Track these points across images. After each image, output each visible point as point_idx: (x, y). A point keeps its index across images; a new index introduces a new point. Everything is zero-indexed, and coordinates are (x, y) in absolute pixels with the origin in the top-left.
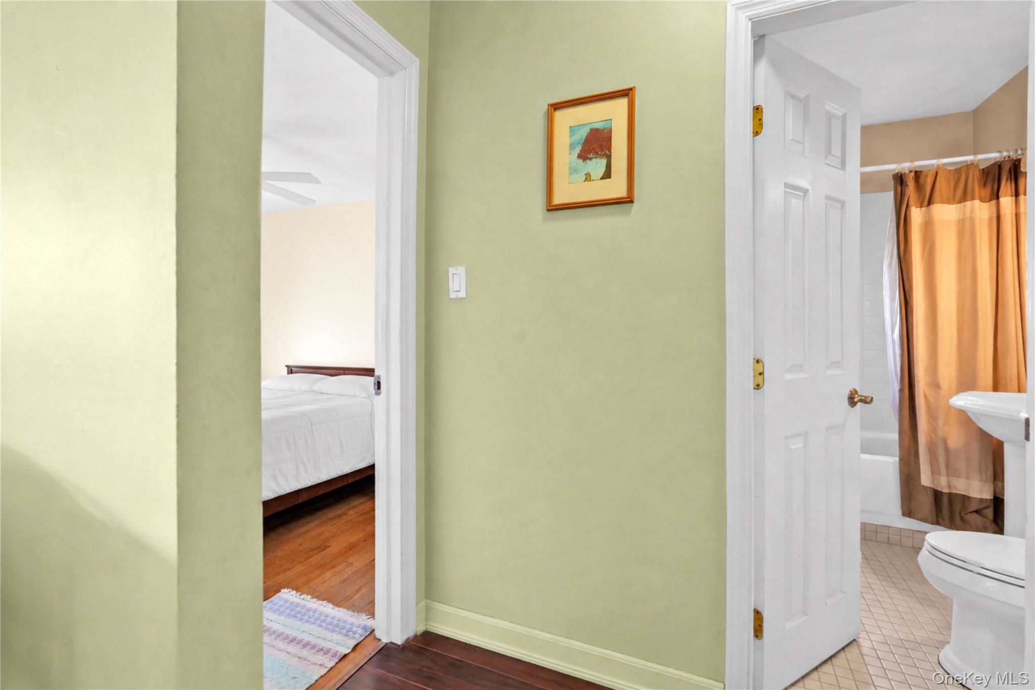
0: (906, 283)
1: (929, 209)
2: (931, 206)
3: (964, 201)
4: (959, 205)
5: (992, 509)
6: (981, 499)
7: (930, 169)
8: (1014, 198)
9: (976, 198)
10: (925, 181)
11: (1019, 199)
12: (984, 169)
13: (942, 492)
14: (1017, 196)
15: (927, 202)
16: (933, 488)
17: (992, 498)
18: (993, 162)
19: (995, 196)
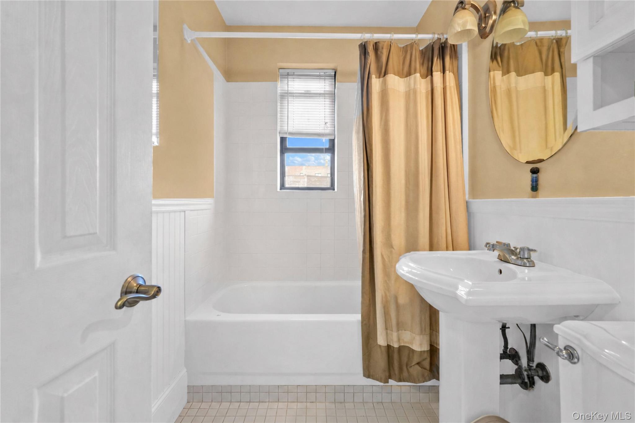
0: (368, 150)
1: (384, 78)
2: (386, 76)
3: (410, 76)
4: (406, 78)
5: (429, 359)
6: (421, 351)
7: (386, 42)
8: (442, 74)
9: (417, 73)
10: (382, 53)
11: (445, 75)
12: (422, 50)
13: (393, 347)
14: (444, 72)
15: (383, 73)
16: (386, 345)
17: (429, 349)
18: (429, 43)
19: (430, 72)
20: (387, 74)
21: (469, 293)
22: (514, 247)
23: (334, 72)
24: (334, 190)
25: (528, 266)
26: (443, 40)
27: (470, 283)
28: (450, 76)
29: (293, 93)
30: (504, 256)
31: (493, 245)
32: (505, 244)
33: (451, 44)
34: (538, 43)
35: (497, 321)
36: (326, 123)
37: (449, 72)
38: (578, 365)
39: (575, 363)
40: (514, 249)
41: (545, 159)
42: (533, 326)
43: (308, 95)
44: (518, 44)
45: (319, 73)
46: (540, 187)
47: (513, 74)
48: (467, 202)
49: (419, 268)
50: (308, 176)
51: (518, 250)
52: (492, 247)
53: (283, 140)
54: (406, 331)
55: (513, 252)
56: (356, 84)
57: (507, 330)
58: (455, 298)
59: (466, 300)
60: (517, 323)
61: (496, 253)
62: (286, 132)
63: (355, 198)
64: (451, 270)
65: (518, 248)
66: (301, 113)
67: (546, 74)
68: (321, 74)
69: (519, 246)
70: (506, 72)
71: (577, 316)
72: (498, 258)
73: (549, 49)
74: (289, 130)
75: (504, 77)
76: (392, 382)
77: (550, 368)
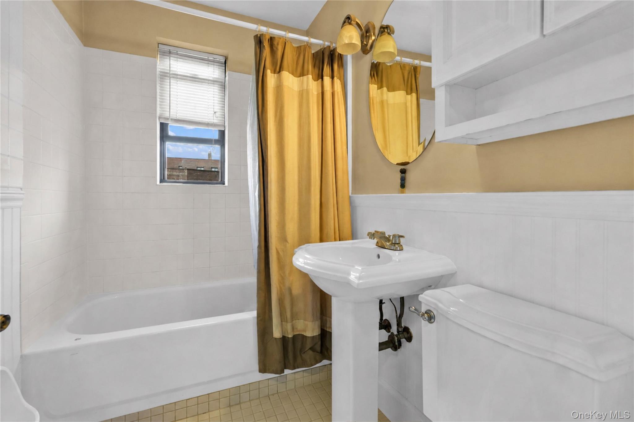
0: (263, 144)
1: (280, 75)
2: (281, 72)
3: (303, 76)
4: (299, 78)
5: (320, 343)
6: (313, 337)
7: (282, 39)
8: (331, 79)
9: (309, 74)
10: (277, 49)
11: (334, 81)
12: (313, 53)
13: (288, 337)
14: (332, 78)
15: (278, 70)
16: (281, 337)
17: (320, 333)
18: (319, 49)
19: (321, 77)
20: (282, 71)
21: (360, 278)
22: (388, 235)
23: (225, 60)
24: (224, 184)
25: (398, 249)
26: (332, 48)
27: (360, 268)
28: (337, 82)
29: (177, 75)
30: (382, 243)
31: (374, 234)
32: (381, 233)
33: (339, 53)
34: (402, 66)
35: (376, 298)
36: (215, 112)
37: (337, 79)
38: (434, 324)
39: (432, 323)
40: (388, 236)
41: (410, 162)
42: (402, 299)
43: (194, 79)
44: (388, 64)
45: (207, 58)
46: (407, 184)
47: (385, 89)
48: (350, 197)
49: (315, 259)
50: (188, 169)
51: (391, 237)
52: (372, 235)
53: (163, 127)
54: (299, 320)
55: (388, 239)
56: (251, 76)
57: (383, 306)
58: (348, 284)
59: (358, 284)
60: (390, 298)
61: (375, 241)
62: (168, 117)
63: (249, 193)
64: (340, 258)
65: (391, 236)
66: (185, 98)
67: (407, 94)
68: (209, 58)
69: (391, 234)
70: (380, 87)
71: (430, 286)
72: (376, 245)
73: (409, 73)
74: (171, 116)
75: (378, 90)
76: (287, 372)
77: (413, 330)
